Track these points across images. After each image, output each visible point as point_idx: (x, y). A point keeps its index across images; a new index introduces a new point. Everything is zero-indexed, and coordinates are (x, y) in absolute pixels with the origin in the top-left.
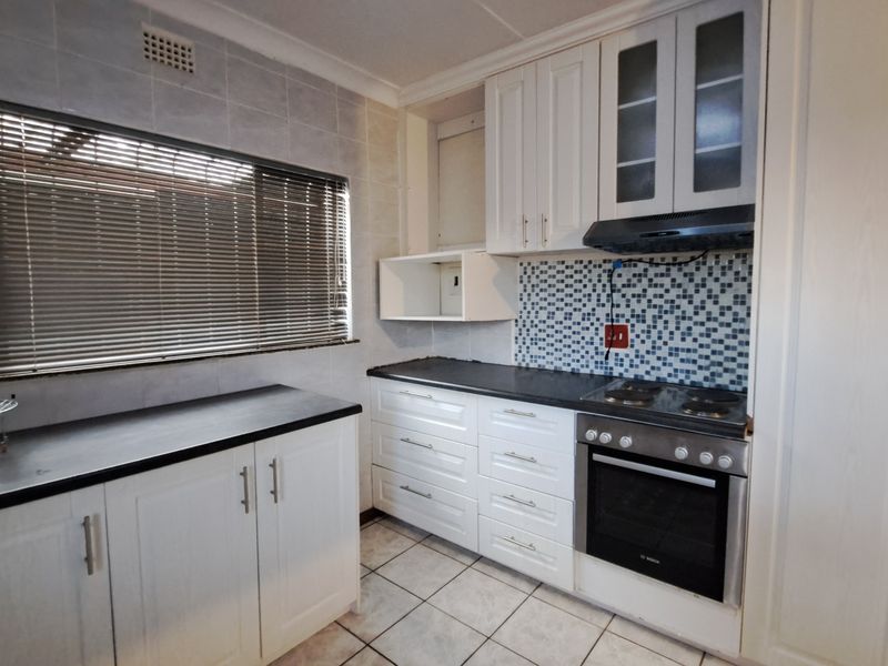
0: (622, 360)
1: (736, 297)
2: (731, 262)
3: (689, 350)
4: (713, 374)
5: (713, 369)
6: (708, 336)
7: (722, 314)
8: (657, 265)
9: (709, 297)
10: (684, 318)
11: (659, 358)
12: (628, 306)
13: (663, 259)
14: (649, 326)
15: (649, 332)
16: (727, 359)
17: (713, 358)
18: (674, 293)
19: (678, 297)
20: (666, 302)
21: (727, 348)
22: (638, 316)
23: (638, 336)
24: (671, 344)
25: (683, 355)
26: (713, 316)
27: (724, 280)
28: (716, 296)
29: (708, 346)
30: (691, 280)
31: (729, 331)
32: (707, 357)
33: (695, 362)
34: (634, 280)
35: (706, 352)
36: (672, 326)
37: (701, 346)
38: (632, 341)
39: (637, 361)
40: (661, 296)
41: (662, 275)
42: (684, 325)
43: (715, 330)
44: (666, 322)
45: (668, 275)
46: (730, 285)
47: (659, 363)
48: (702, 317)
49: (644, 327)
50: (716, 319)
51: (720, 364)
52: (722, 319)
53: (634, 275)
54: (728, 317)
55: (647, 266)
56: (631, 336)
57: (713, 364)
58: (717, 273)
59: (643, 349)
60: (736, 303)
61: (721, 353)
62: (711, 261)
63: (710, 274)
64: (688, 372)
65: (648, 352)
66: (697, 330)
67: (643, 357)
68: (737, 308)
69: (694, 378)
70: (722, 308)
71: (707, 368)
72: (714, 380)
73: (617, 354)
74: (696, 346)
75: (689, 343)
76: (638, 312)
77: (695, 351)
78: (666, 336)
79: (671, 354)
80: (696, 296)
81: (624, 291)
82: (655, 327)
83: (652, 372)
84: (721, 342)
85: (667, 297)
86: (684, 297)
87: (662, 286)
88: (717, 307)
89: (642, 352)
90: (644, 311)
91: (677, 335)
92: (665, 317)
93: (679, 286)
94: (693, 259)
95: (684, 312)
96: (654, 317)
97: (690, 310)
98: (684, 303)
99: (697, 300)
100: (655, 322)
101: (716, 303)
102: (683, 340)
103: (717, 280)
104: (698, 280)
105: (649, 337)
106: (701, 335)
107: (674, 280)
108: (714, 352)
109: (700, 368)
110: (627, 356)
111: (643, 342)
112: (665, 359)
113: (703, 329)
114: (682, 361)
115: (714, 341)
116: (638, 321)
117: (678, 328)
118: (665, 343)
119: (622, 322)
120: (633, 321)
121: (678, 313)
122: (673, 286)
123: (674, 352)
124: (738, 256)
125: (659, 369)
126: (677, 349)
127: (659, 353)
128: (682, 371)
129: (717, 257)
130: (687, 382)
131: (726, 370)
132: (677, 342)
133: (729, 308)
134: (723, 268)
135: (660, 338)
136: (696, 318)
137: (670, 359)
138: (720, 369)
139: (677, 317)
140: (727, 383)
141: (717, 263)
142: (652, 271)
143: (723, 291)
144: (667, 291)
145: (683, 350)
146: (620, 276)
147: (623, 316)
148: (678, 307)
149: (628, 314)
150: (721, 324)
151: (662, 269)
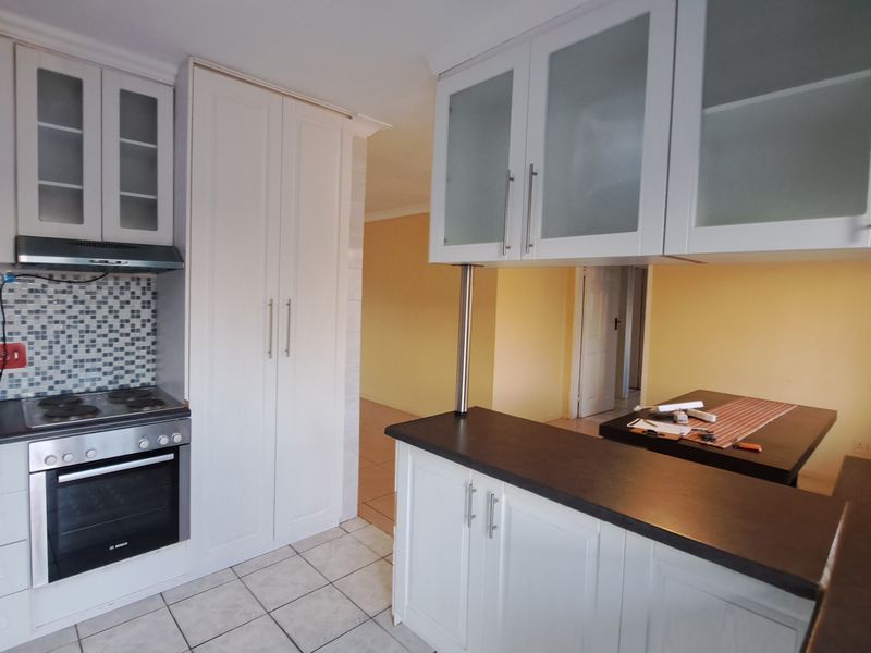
0: (19, 380)
1: (133, 311)
2: (128, 283)
3: (93, 360)
4: (116, 377)
5: (116, 373)
6: (111, 345)
7: (122, 326)
8: (59, 281)
9: (110, 312)
10: (87, 332)
11: (63, 372)
12: (24, 322)
13: (64, 277)
14: (51, 342)
15: (51, 347)
16: (127, 363)
17: (116, 364)
18: (77, 309)
19: (81, 312)
20: (69, 317)
21: (127, 353)
22: (37, 333)
23: (37, 353)
24: (76, 356)
25: (88, 365)
26: (115, 328)
27: (123, 298)
28: (117, 312)
29: (111, 354)
30: (93, 298)
31: (128, 340)
32: (111, 364)
33: (99, 369)
34: (31, 297)
35: (110, 359)
36: (75, 341)
37: (105, 355)
38: (31, 358)
39: (38, 379)
40: (63, 312)
41: (64, 292)
42: (88, 337)
43: (117, 340)
44: (70, 337)
45: (70, 292)
46: (128, 302)
47: (64, 377)
48: (105, 329)
49: (45, 343)
50: (117, 331)
51: (122, 368)
52: (122, 330)
53: (31, 291)
54: (127, 329)
55: (45, 282)
56: (29, 354)
57: (116, 369)
58: (116, 292)
59: (44, 365)
60: (132, 317)
61: (122, 359)
62: (111, 283)
63: (110, 293)
64: (93, 379)
65: (51, 368)
66: (100, 342)
67: (44, 373)
68: (133, 321)
69: (99, 384)
70: (122, 321)
71: (111, 373)
72: (117, 383)
73: (11, 375)
74: (100, 355)
75: (94, 354)
76: (37, 328)
77: (100, 360)
78: (70, 349)
79: (76, 366)
80: (98, 311)
81: (18, 307)
82: (57, 342)
83: (57, 387)
84: (122, 349)
85: (69, 312)
86: (88, 313)
87: (63, 302)
88: (118, 320)
89: (44, 368)
90: (44, 327)
91: (82, 348)
92: (68, 332)
93: (82, 302)
94: (95, 279)
95: (88, 326)
96: (56, 332)
97: (93, 325)
98: (87, 318)
99: (99, 315)
100: (57, 337)
101: (116, 317)
102: (88, 351)
103: (116, 298)
104: (99, 297)
105: (51, 353)
106: (105, 345)
107: (75, 297)
108: (116, 359)
109: (105, 374)
110: (25, 375)
111: (44, 358)
112: (70, 371)
113: (106, 340)
114: (87, 370)
115: (116, 349)
116: (37, 338)
117: (82, 342)
118: (70, 357)
119: (17, 340)
120: (31, 338)
121: (82, 327)
122: (75, 302)
123: (79, 363)
124: (133, 279)
125: (63, 382)
126: (82, 361)
127: (63, 367)
128: (88, 380)
129: (116, 278)
130: (93, 389)
131: (127, 372)
132: (82, 354)
133: (128, 321)
134: (122, 288)
135: (63, 352)
136: (99, 331)
137: (75, 371)
138: (122, 372)
139: (81, 331)
140: (128, 382)
141: (116, 284)
142: (51, 288)
143: (122, 307)
144: (70, 307)
145: (88, 361)
146: (11, 291)
147: (18, 334)
148: (82, 322)
149: (24, 330)
150: (122, 335)
151: (63, 286)
